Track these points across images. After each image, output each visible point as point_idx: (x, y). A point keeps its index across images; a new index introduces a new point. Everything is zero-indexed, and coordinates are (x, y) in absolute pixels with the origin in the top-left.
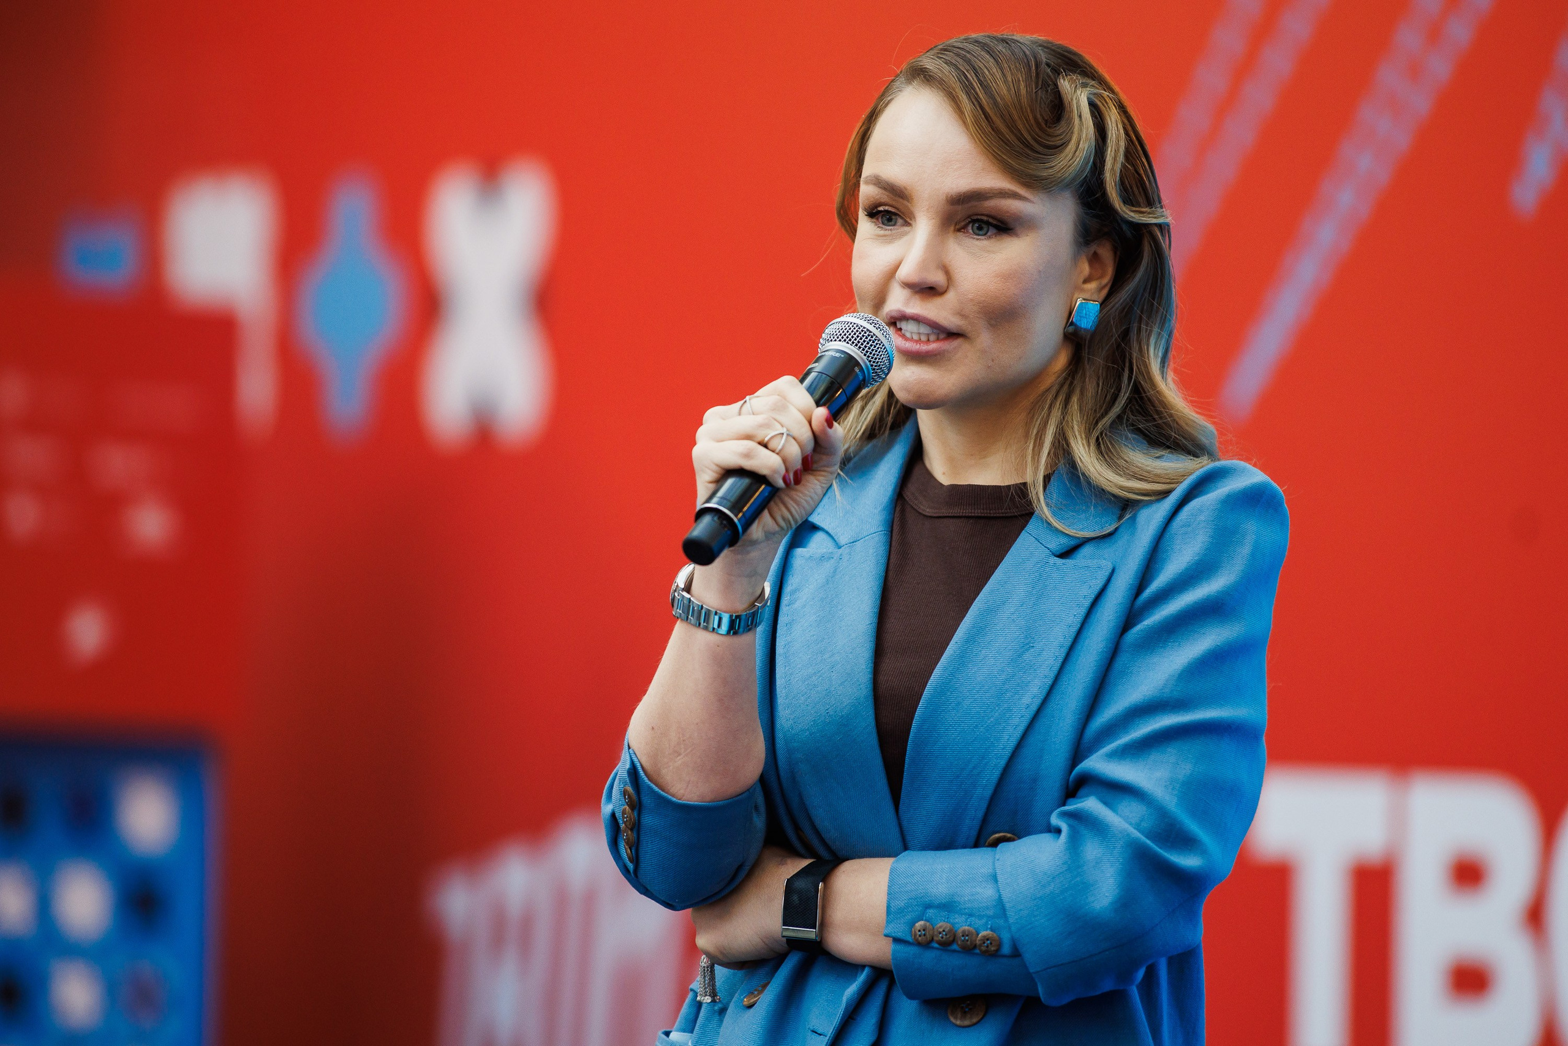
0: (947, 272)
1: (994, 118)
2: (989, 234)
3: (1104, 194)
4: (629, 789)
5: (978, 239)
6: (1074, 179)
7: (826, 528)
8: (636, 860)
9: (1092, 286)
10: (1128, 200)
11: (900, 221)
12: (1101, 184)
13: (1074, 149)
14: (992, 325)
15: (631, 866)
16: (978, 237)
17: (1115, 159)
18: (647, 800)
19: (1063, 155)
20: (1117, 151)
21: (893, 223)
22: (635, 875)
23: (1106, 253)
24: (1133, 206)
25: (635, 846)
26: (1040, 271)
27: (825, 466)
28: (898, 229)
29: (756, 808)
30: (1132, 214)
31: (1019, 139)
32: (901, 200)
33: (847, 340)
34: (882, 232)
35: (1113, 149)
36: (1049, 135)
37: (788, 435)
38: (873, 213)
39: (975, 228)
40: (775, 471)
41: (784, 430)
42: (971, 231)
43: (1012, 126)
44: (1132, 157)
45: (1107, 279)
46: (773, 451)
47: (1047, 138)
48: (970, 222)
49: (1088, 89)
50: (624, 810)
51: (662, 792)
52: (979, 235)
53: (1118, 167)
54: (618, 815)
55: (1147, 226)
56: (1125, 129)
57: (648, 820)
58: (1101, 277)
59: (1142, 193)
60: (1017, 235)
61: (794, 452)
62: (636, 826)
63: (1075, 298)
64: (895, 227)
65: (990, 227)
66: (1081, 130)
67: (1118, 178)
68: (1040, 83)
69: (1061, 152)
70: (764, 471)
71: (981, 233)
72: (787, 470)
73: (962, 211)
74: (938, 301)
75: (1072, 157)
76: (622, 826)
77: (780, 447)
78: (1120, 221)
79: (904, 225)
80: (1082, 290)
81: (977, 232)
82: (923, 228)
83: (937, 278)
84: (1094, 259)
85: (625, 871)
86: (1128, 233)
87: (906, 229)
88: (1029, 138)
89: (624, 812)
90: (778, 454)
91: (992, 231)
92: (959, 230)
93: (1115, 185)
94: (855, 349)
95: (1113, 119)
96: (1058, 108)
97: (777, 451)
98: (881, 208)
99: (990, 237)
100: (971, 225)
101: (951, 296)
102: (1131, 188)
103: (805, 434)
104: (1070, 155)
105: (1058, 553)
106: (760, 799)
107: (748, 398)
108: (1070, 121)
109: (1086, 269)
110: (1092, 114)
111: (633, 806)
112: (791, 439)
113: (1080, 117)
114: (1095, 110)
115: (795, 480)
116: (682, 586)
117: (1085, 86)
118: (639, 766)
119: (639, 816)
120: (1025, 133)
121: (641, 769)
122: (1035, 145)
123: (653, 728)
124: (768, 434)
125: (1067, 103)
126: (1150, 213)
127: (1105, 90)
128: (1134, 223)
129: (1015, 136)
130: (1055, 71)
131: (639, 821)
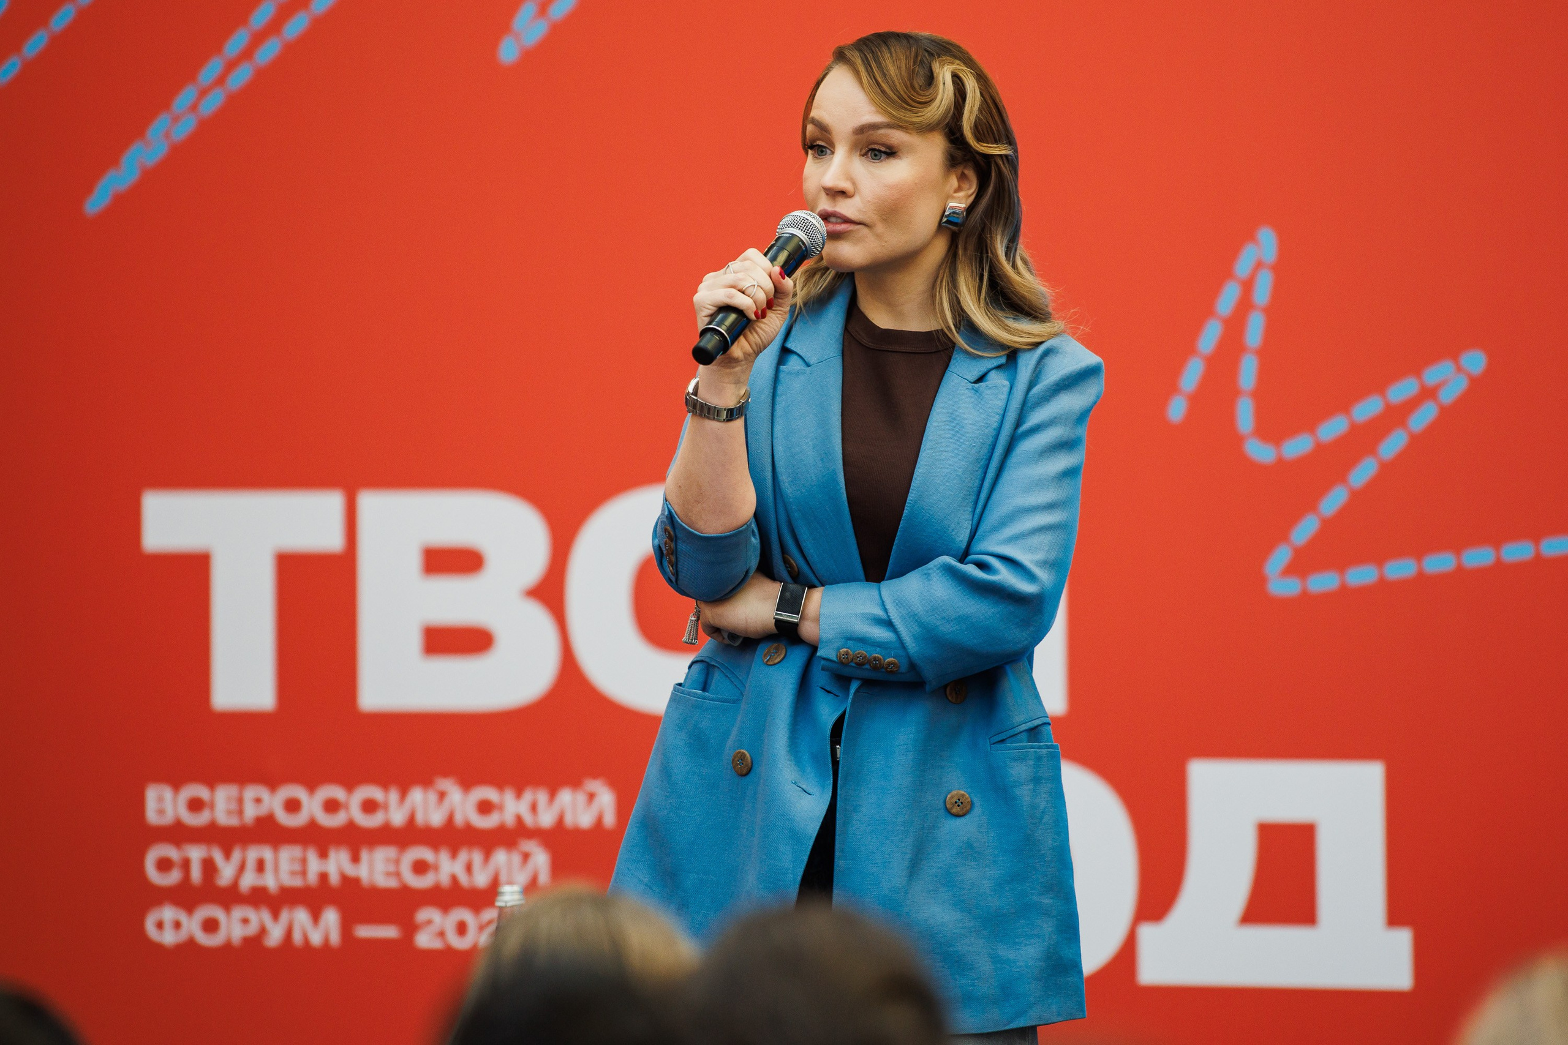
0: (854, 183)
1: (883, 85)
2: (882, 159)
3: (962, 135)
4: (668, 528)
5: (874, 162)
6: (938, 124)
7: (798, 352)
8: (676, 574)
9: (962, 194)
10: (980, 137)
11: (827, 151)
12: (960, 128)
13: (939, 103)
14: (885, 219)
15: (673, 579)
17: (971, 112)
18: (679, 534)
19: (930, 108)
20: (972, 107)
21: (824, 153)
22: (675, 582)
23: (971, 173)
24: (984, 141)
25: (675, 565)
26: (916, 184)
29: (753, 532)
30: (982, 148)
31: (899, 98)
32: (825, 133)
33: (796, 227)
34: (817, 162)
35: (970, 106)
36: (921, 95)
37: (758, 286)
38: (814, 148)
39: (873, 155)
40: (749, 308)
41: (756, 284)
42: (870, 157)
43: (895, 91)
45: (973, 190)
46: (749, 296)
47: (918, 96)
48: (868, 151)
49: (954, 67)
50: (666, 541)
51: (689, 529)
52: (875, 160)
53: (973, 118)
54: (663, 546)
55: (993, 157)
57: (682, 546)
58: (970, 188)
59: (991, 135)
60: (899, 157)
61: (762, 297)
62: (674, 552)
63: (947, 202)
64: (824, 156)
65: (883, 154)
66: (944, 93)
67: (973, 123)
68: (918, 60)
69: (930, 106)
70: (742, 307)
71: (876, 158)
72: (757, 308)
74: (848, 201)
75: (937, 110)
76: (665, 552)
77: (753, 294)
78: (974, 153)
79: (829, 154)
80: (953, 196)
82: (841, 153)
84: (962, 177)
85: (670, 581)
86: (981, 160)
87: (831, 156)
88: (906, 97)
89: (666, 543)
90: (751, 298)
91: (884, 156)
92: (863, 156)
93: (970, 129)
94: (801, 233)
96: (930, 79)
98: (817, 143)
99: (882, 161)
100: (870, 153)
101: (856, 198)
102: (982, 131)
103: (769, 285)
104: (935, 108)
105: (972, 381)
106: (754, 526)
107: (730, 263)
108: (937, 86)
109: (954, 182)
110: (953, 82)
111: (670, 538)
112: (759, 288)
113: (944, 84)
114: (957, 79)
115: (762, 315)
116: (691, 391)
117: (951, 63)
118: (673, 511)
119: (676, 544)
120: (902, 93)
121: (674, 514)
122: (910, 101)
123: (680, 487)
124: (744, 285)
125: (935, 75)
126: (996, 148)
127: (967, 68)
128: (983, 154)
129: (895, 94)
130: (931, 54)
131: (676, 548)
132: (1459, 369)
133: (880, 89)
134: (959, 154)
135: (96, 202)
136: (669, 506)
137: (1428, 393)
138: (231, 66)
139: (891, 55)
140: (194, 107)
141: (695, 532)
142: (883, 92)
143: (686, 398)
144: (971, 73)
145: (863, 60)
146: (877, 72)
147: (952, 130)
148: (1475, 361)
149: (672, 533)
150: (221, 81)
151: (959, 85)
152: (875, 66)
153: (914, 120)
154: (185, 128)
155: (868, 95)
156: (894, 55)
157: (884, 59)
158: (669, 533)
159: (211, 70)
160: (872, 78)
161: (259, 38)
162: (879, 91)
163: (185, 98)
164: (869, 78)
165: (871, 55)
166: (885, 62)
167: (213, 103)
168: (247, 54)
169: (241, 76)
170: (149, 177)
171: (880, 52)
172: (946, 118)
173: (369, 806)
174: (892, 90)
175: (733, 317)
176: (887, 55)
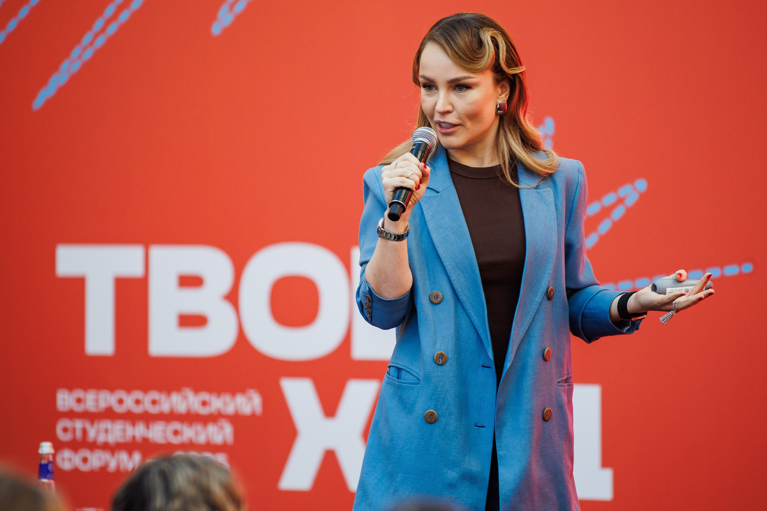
0: (452, 105)
1: (459, 53)
2: (463, 90)
3: (501, 67)
4: (368, 296)
5: (460, 93)
6: (489, 66)
8: (371, 318)
9: (503, 95)
10: (509, 66)
11: (434, 88)
12: (499, 65)
13: (488, 56)
14: (470, 120)
15: (369, 319)
16: (460, 92)
17: (503, 54)
18: (374, 299)
19: (484, 59)
20: (503, 52)
21: (431, 89)
22: (371, 321)
23: (505, 85)
24: (511, 68)
25: (371, 313)
27: (425, 181)
28: (434, 91)
30: (511, 71)
31: (468, 58)
32: (433, 82)
33: (423, 137)
34: (428, 93)
36: (478, 54)
37: (414, 174)
38: (425, 86)
39: (459, 88)
42: (457, 89)
43: (465, 54)
44: (509, 51)
45: (508, 92)
46: (411, 180)
49: (490, 32)
50: (366, 302)
51: (379, 297)
53: (504, 57)
55: (517, 74)
56: (505, 42)
57: (375, 305)
58: (506, 91)
59: (513, 62)
60: (473, 88)
61: (418, 179)
63: (497, 101)
64: (432, 91)
66: (489, 49)
67: (505, 60)
68: (473, 34)
69: (483, 58)
70: (409, 186)
72: (416, 185)
73: (453, 84)
74: (451, 116)
75: (488, 59)
76: (365, 306)
78: (507, 75)
79: (435, 90)
80: (500, 98)
81: (460, 89)
82: (442, 90)
83: (449, 108)
84: (502, 87)
86: (511, 77)
87: (437, 91)
88: (471, 57)
90: (413, 180)
91: (464, 89)
92: (454, 90)
93: (504, 63)
94: (426, 140)
95: (500, 40)
96: (481, 43)
97: (412, 179)
98: (427, 85)
99: (464, 91)
100: (457, 87)
101: (454, 113)
102: (510, 62)
103: (419, 173)
104: (487, 59)
108: (485, 47)
109: (499, 90)
110: (492, 41)
111: (370, 301)
112: (416, 175)
113: (488, 44)
114: (494, 40)
115: (418, 188)
116: (381, 226)
117: (489, 31)
118: (371, 288)
119: (372, 304)
120: (470, 55)
121: (372, 289)
122: (474, 58)
123: (375, 275)
124: (408, 174)
125: (483, 41)
126: (517, 69)
127: (497, 31)
128: (512, 74)
129: (466, 57)
130: (478, 29)
131: (372, 306)
132: (635, 189)
133: (458, 56)
134: (500, 77)
135: (38, 103)
136: (369, 285)
137: (620, 201)
138: (96, 36)
139: (460, 35)
140: (80, 57)
141: (383, 299)
142: (460, 57)
143: (378, 230)
144: (499, 33)
145: (446, 41)
146: (455, 47)
147: (496, 68)
148: (642, 185)
149: (370, 299)
150: (92, 43)
151: (494, 42)
152: (453, 43)
153: (478, 68)
154: (76, 67)
155: (452, 60)
156: (461, 36)
157: (457, 39)
158: (368, 298)
159: (87, 38)
160: (453, 50)
161: (108, 22)
162: (458, 57)
163: (76, 52)
164: (452, 52)
165: (449, 37)
166: (458, 41)
167: (88, 54)
168: (103, 30)
169: (100, 41)
170: (62, 91)
171: (454, 35)
172: (492, 62)
173: (154, 402)
174: (464, 55)
175: (404, 191)
176: (458, 36)
